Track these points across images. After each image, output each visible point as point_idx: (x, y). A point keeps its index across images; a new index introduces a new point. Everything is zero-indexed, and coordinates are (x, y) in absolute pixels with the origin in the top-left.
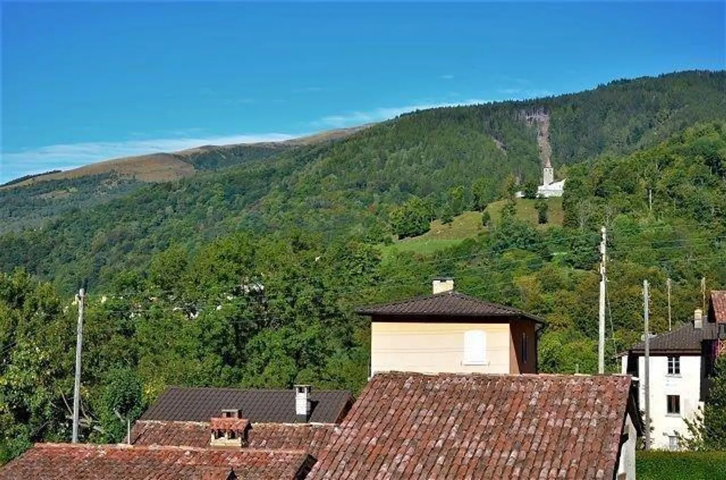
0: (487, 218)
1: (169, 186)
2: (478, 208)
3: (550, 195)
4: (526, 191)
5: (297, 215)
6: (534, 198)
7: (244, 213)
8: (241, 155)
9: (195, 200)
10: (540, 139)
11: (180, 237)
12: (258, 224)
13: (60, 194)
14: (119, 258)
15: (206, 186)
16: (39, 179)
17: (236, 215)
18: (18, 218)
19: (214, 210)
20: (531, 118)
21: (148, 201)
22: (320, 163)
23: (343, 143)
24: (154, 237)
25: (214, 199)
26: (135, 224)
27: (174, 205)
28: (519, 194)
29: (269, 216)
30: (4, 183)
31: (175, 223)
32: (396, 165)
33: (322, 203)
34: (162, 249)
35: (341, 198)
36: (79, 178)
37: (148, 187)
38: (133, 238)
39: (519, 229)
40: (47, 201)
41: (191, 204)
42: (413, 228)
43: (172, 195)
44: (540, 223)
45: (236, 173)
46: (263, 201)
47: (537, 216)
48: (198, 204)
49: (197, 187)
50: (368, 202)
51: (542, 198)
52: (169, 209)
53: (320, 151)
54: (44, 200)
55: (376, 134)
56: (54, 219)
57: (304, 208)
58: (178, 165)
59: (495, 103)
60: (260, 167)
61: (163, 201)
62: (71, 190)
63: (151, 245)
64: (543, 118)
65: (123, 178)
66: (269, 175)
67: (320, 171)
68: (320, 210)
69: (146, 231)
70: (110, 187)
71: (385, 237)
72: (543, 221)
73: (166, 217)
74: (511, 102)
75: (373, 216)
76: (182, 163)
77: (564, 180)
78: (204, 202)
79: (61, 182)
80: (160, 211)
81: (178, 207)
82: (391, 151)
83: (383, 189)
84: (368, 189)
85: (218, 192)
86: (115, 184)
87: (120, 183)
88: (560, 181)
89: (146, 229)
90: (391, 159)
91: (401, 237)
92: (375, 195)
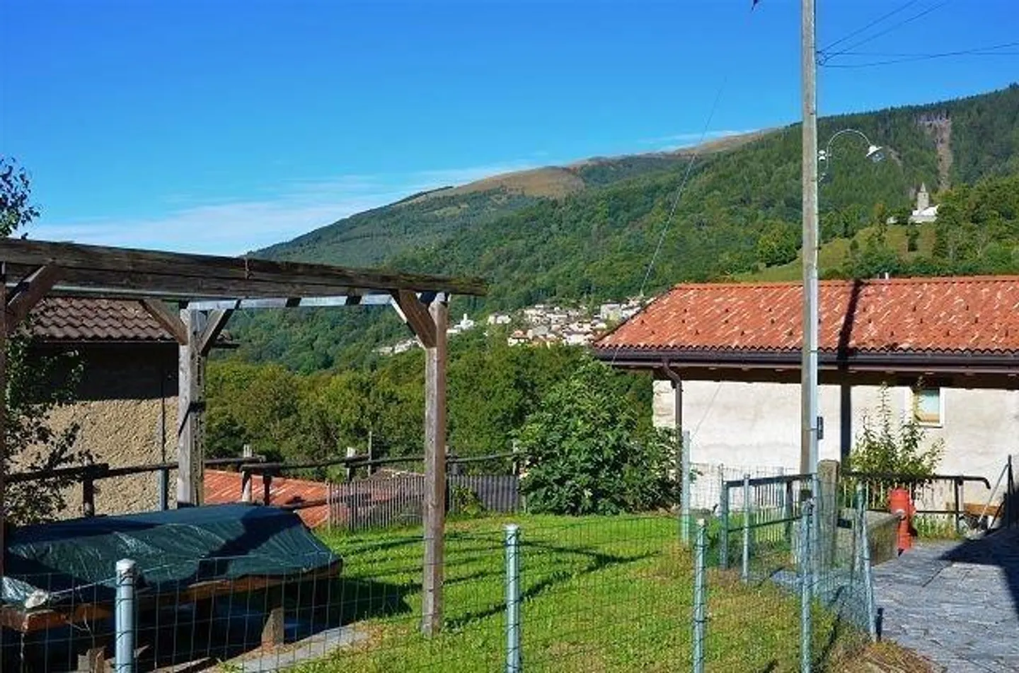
0: (854, 246)
1: (555, 204)
2: (846, 235)
3: (924, 220)
4: (899, 218)
5: (679, 233)
6: (906, 224)
7: (627, 231)
8: (630, 166)
9: (580, 217)
10: (940, 146)
11: (565, 254)
12: (641, 243)
13: (453, 210)
14: (507, 277)
15: (590, 203)
16: (431, 195)
17: (619, 233)
18: (412, 234)
19: (599, 227)
20: (931, 125)
21: (534, 219)
22: (705, 179)
23: (729, 156)
24: (540, 255)
25: (597, 217)
26: (521, 242)
27: (559, 222)
28: (891, 220)
29: (652, 234)
30: (399, 200)
31: (560, 241)
32: (783, 180)
33: (705, 220)
34: (548, 268)
35: (724, 215)
36: (471, 194)
37: (536, 203)
38: (520, 257)
39: (882, 260)
40: (440, 218)
41: (576, 222)
42: (780, 257)
43: (558, 212)
44: (909, 250)
45: (621, 189)
46: (646, 219)
47: (906, 243)
48: (583, 221)
49: (582, 204)
50: (751, 219)
51: (913, 224)
52: (554, 227)
53: (707, 165)
54: (436, 217)
55: (763, 147)
56: (444, 238)
57: (686, 226)
58: (565, 179)
59: (892, 108)
60: (644, 181)
61: (548, 219)
62: (462, 206)
63: (537, 263)
64: (945, 123)
65: (512, 193)
66: (653, 191)
67: (704, 186)
68: (703, 228)
69: (532, 250)
70: (499, 203)
71: (752, 265)
72: (913, 248)
73: (551, 234)
74: (910, 107)
75: (758, 233)
76: (572, 176)
77: (937, 207)
78: (589, 219)
79: (453, 198)
80: (545, 229)
81: (563, 225)
82: (777, 165)
83: (768, 205)
84: (754, 205)
85: (602, 208)
86: (504, 199)
87: (509, 198)
88: (934, 206)
89: (533, 247)
90: (777, 173)
91: (768, 265)
92: (760, 212)
